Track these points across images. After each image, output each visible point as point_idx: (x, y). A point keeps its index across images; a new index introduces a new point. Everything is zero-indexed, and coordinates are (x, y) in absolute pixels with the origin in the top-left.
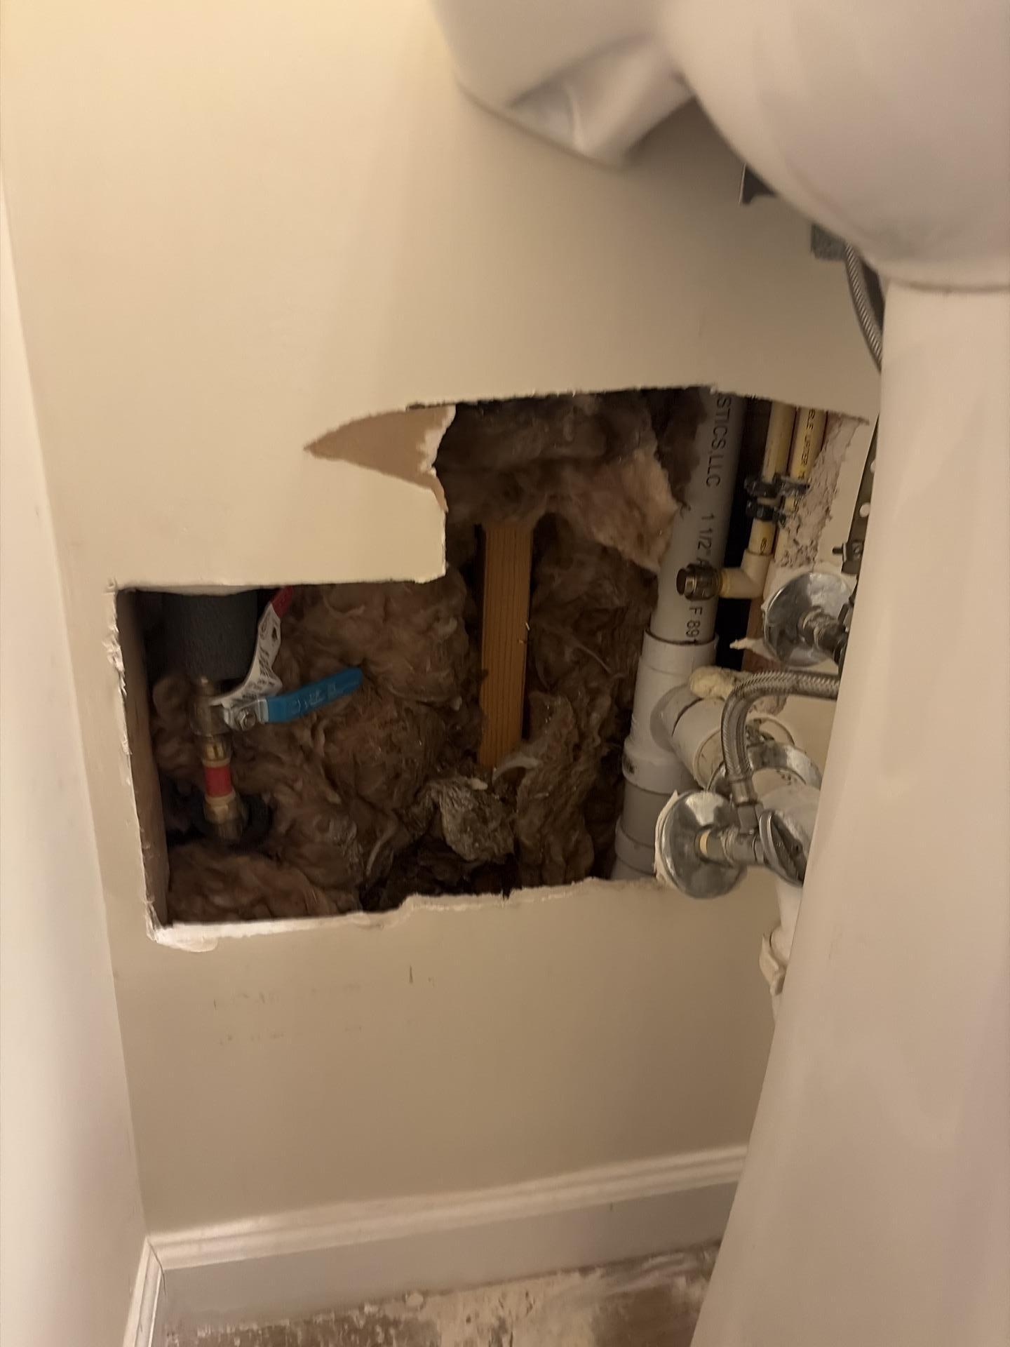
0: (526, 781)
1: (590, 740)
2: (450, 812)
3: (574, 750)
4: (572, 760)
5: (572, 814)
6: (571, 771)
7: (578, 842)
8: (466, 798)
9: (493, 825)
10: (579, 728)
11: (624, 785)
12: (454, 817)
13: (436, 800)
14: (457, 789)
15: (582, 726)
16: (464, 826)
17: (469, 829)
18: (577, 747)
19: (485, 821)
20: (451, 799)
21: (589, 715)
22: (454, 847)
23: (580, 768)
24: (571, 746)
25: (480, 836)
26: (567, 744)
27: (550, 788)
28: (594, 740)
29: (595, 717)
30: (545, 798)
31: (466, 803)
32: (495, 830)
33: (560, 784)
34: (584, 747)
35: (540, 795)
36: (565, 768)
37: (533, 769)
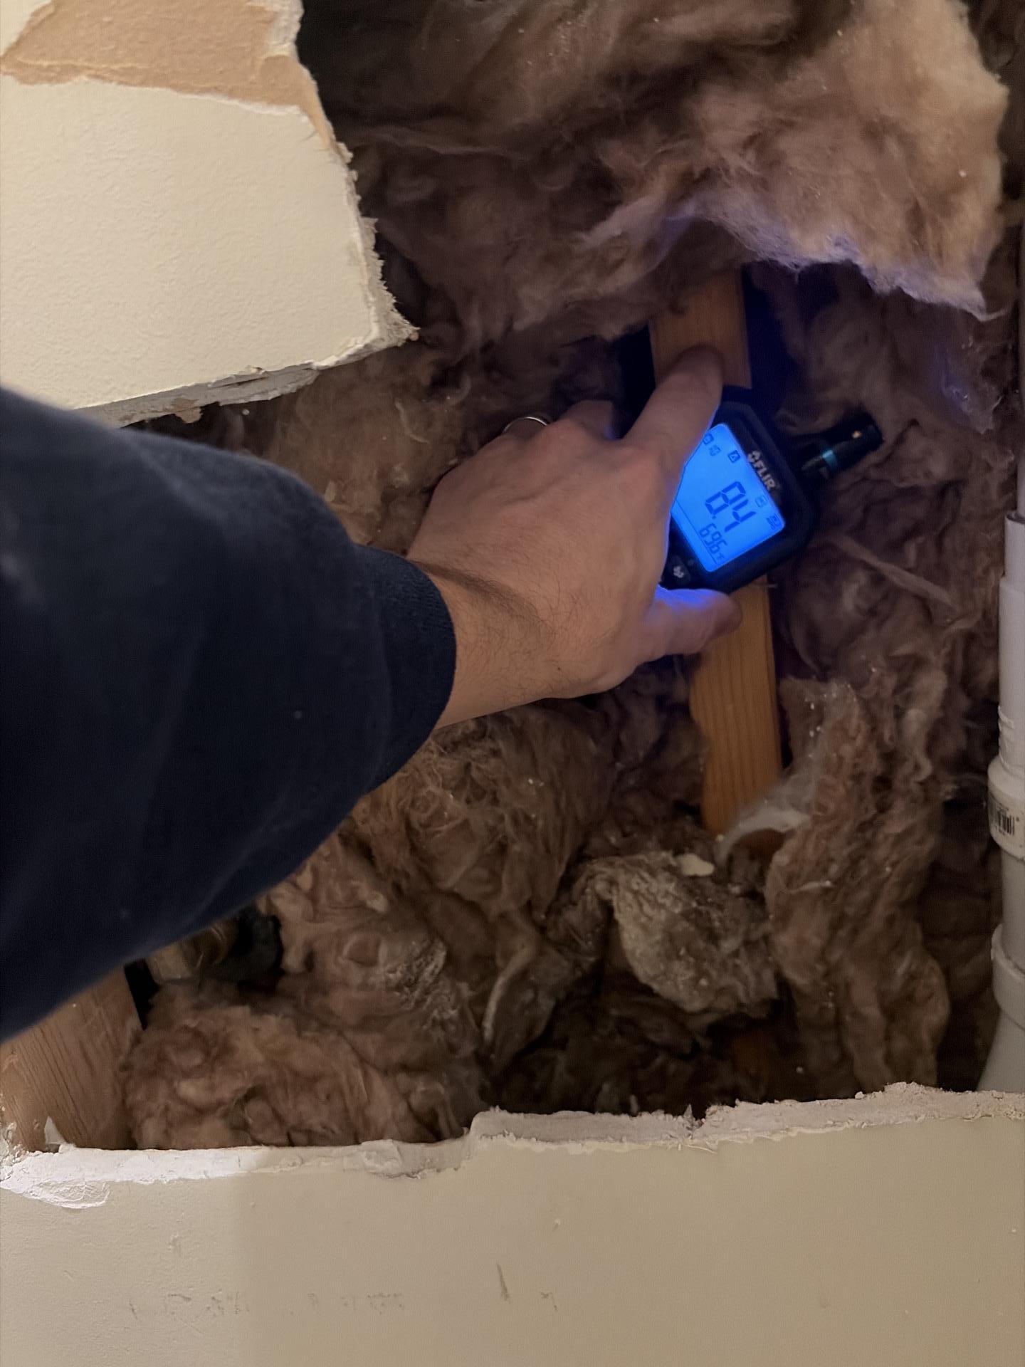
0: (781, 859)
1: (907, 768)
2: (636, 918)
3: (876, 790)
4: (873, 811)
5: (890, 921)
6: (874, 835)
7: (912, 977)
8: (667, 894)
9: (729, 945)
10: (880, 744)
11: (1000, 861)
12: (644, 927)
13: (607, 896)
14: (646, 875)
15: (887, 735)
16: (672, 946)
17: (682, 952)
18: (883, 783)
19: (713, 937)
20: (636, 893)
21: (899, 714)
22: (655, 987)
23: (895, 826)
24: (867, 784)
25: (706, 965)
26: (857, 778)
27: (834, 869)
28: (917, 768)
29: (917, 717)
30: (826, 891)
31: (668, 902)
32: (736, 954)
33: (854, 861)
34: (898, 784)
35: (813, 886)
36: (862, 827)
37: (791, 833)
